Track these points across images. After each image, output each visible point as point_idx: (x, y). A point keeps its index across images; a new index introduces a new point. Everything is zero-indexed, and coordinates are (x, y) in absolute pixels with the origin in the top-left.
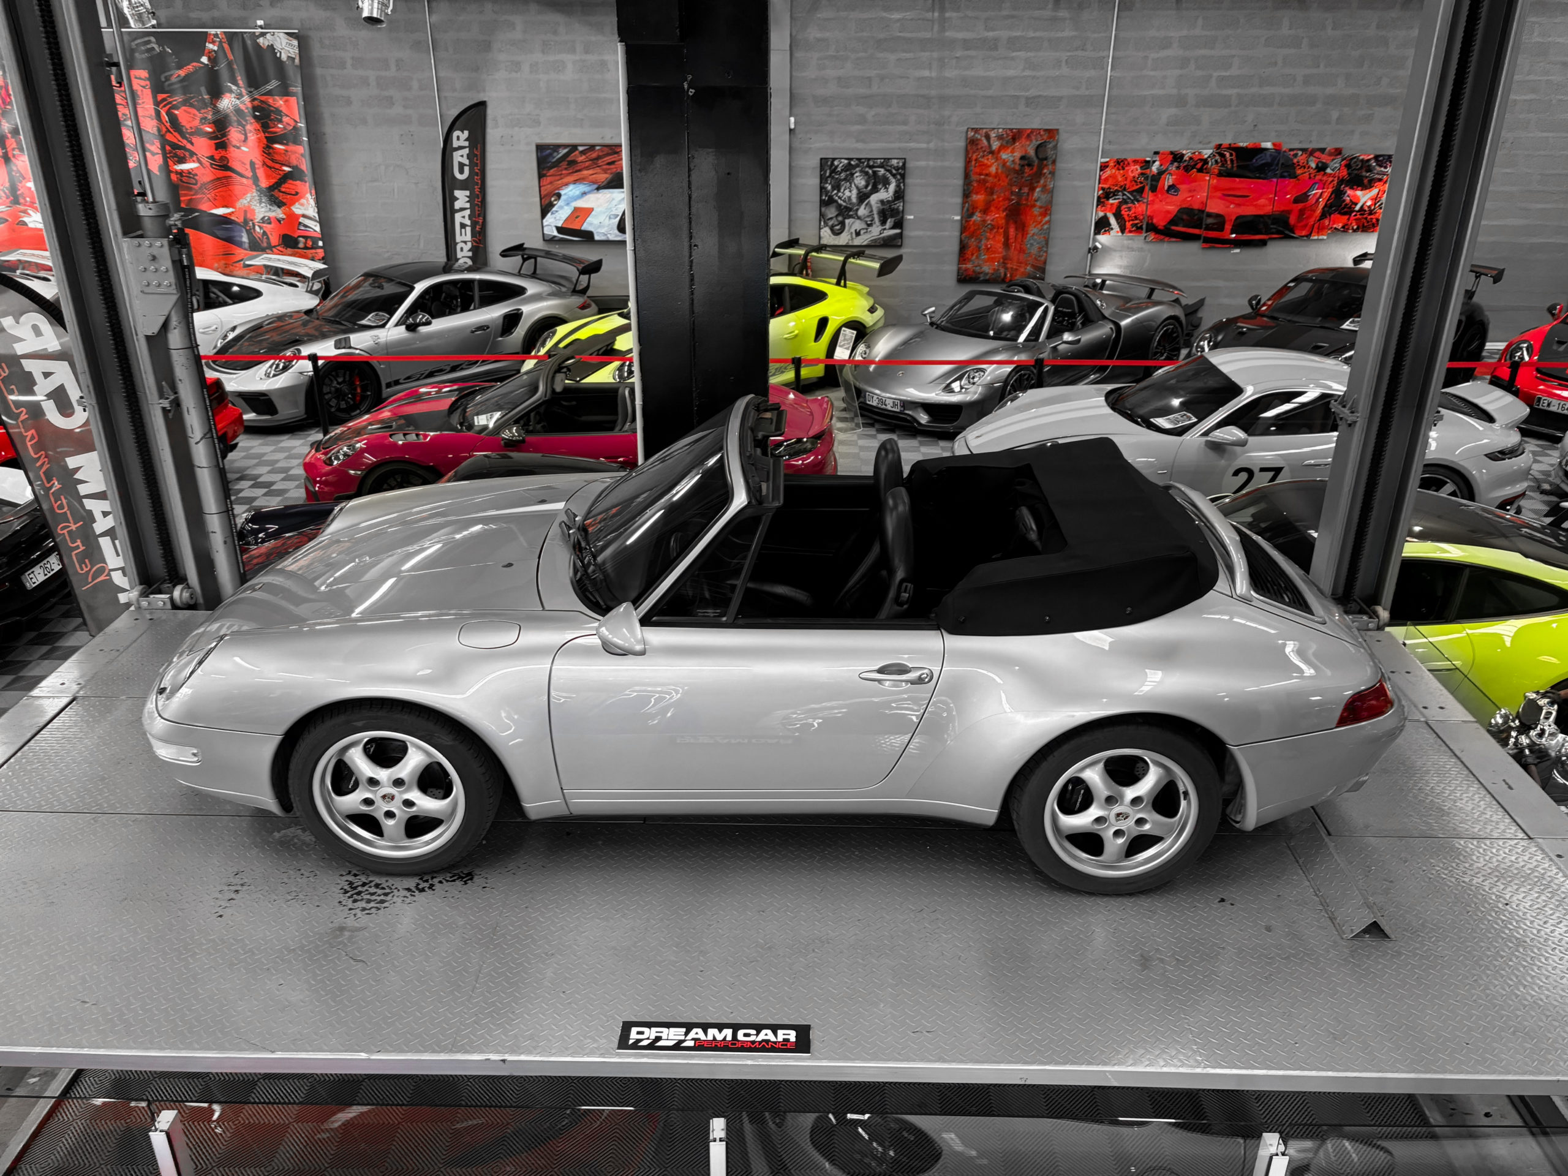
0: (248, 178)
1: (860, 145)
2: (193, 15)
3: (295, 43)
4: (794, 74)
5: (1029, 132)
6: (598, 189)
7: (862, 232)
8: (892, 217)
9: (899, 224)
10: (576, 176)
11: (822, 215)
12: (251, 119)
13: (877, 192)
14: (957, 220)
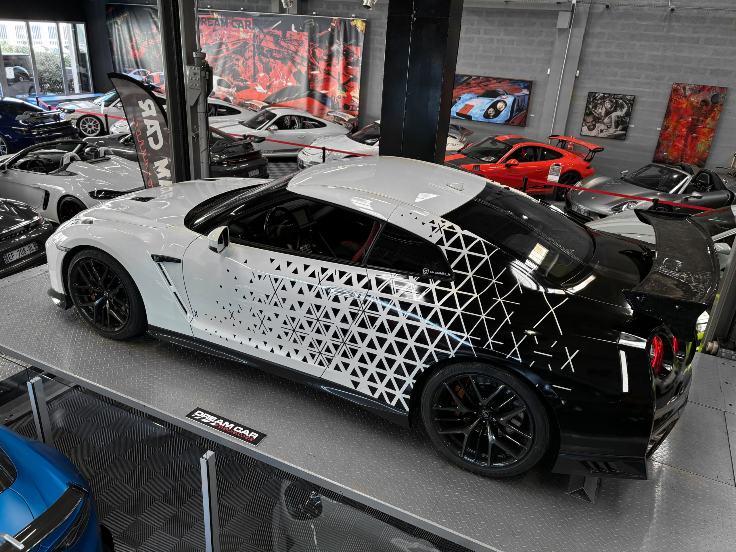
0: (336, 79)
1: (612, 87)
2: (329, 11)
3: (365, 24)
4: (583, 49)
5: (709, 87)
6: (478, 97)
7: (604, 131)
8: (622, 125)
9: (625, 129)
10: (469, 90)
11: (584, 120)
12: (341, 55)
13: (616, 111)
14: (658, 130)
